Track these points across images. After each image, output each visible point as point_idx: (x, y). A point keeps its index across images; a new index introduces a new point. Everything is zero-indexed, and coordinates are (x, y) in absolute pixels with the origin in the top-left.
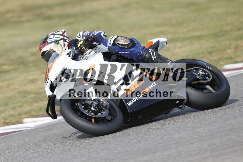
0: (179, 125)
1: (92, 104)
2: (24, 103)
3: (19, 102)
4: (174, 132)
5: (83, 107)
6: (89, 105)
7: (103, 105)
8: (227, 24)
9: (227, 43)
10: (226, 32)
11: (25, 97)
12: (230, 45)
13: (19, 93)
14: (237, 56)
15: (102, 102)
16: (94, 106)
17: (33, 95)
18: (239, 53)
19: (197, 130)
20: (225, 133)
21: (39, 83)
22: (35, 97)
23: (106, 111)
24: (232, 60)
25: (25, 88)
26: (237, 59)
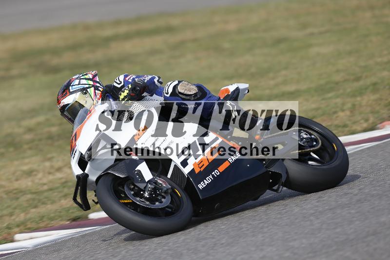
0: (263, 237)
1: (145, 188)
2: (15, 208)
3: (9, 207)
4: (253, 249)
5: (132, 193)
6: (142, 190)
7: (162, 190)
8: (338, 71)
9: (339, 101)
10: (337, 83)
11: (18, 198)
12: (343, 104)
13: (8, 193)
14: (355, 123)
15: (161, 184)
16: (149, 190)
17: (29, 196)
18: (358, 117)
19: (291, 244)
20: (334, 248)
21: (40, 175)
22: (34, 199)
23: (166, 197)
24: (347, 129)
25: (16, 185)
26: (355, 127)
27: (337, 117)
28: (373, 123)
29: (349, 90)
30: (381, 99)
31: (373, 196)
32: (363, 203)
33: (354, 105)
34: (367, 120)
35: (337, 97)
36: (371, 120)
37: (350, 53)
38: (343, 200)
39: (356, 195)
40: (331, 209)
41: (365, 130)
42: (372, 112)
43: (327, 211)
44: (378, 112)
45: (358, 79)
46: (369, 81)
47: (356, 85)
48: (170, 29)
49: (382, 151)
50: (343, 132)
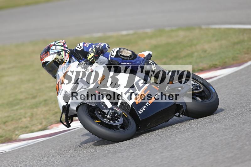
7: (117, 114)
8: (21, 92)
10: (21, 100)
12: (25, 113)
14: (33, 125)
16: (110, 114)
18: (35, 122)
24: (28, 129)
26: (33, 128)
27: (22, 121)
28: (45, 125)
29: (29, 104)
30: (50, 110)
33: (32, 114)
34: (41, 124)
35: (21, 109)
36: (44, 123)
37: (29, 81)
41: (40, 130)
42: (44, 118)
44: (48, 118)
45: (34, 97)
46: (41, 99)
47: (34, 101)
49: (52, 143)
50: (25, 131)
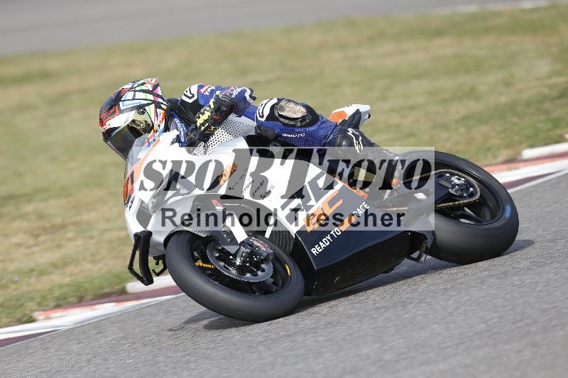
1: (237, 252)
7: (260, 255)
15: (258, 247)
16: (242, 256)
31: (350, 316)
32: (335, 326)
38: (307, 322)
39: (325, 315)
40: (288, 336)
43: (283, 339)
48: (46, 76)
